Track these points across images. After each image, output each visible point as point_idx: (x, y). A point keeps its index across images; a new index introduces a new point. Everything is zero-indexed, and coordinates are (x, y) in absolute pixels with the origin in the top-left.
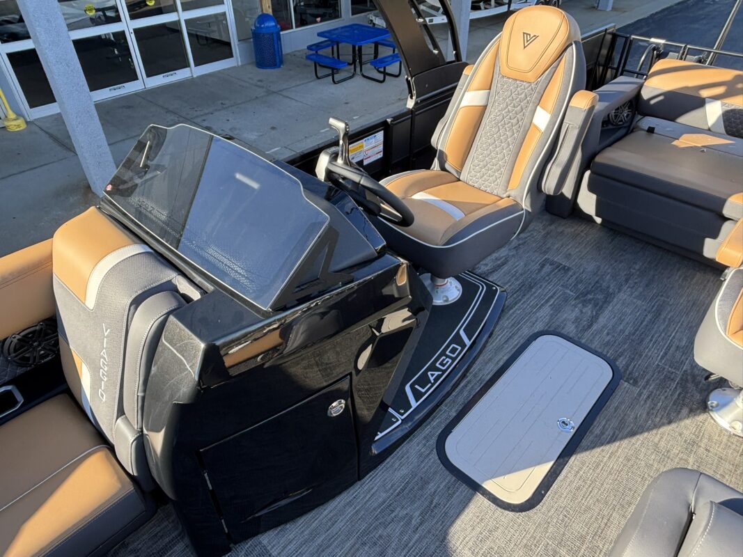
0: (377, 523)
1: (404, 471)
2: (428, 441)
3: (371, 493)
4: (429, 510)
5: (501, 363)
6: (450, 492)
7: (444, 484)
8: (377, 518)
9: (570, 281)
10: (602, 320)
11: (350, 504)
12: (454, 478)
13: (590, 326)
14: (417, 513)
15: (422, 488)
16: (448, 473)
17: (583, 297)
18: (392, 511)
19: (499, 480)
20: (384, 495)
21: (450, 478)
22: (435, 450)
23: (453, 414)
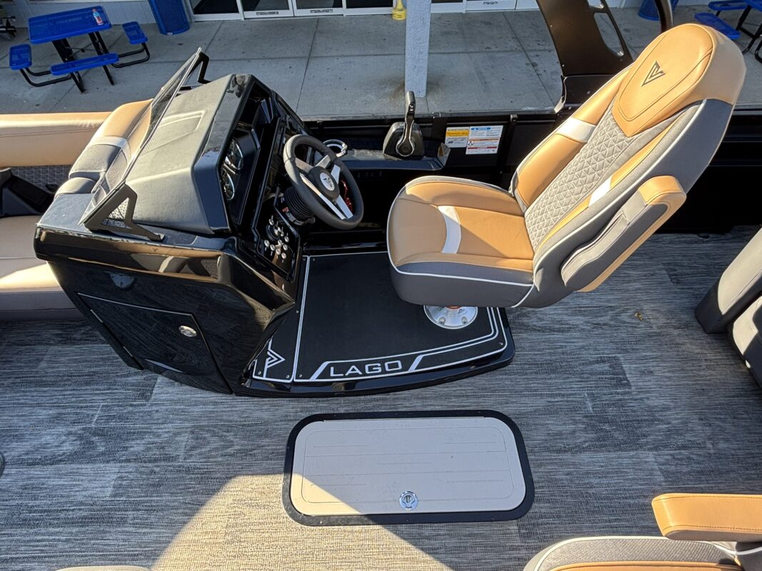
0: (212, 429)
1: (265, 415)
2: (301, 412)
3: (233, 409)
4: (245, 453)
5: (429, 409)
6: (270, 456)
7: (274, 447)
8: (215, 426)
9: (605, 398)
10: (585, 457)
11: (215, 403)
12: (285, 450)
13: (559, 451)
14: (237, 447)
15: (259, 436)
16: (286, 443)
17: (596, 421)
18: (228, 431)
19: (307, 483)
20: (236, 418)
21: (283, 448)
22: (297, 422)
23: (342, 411)
